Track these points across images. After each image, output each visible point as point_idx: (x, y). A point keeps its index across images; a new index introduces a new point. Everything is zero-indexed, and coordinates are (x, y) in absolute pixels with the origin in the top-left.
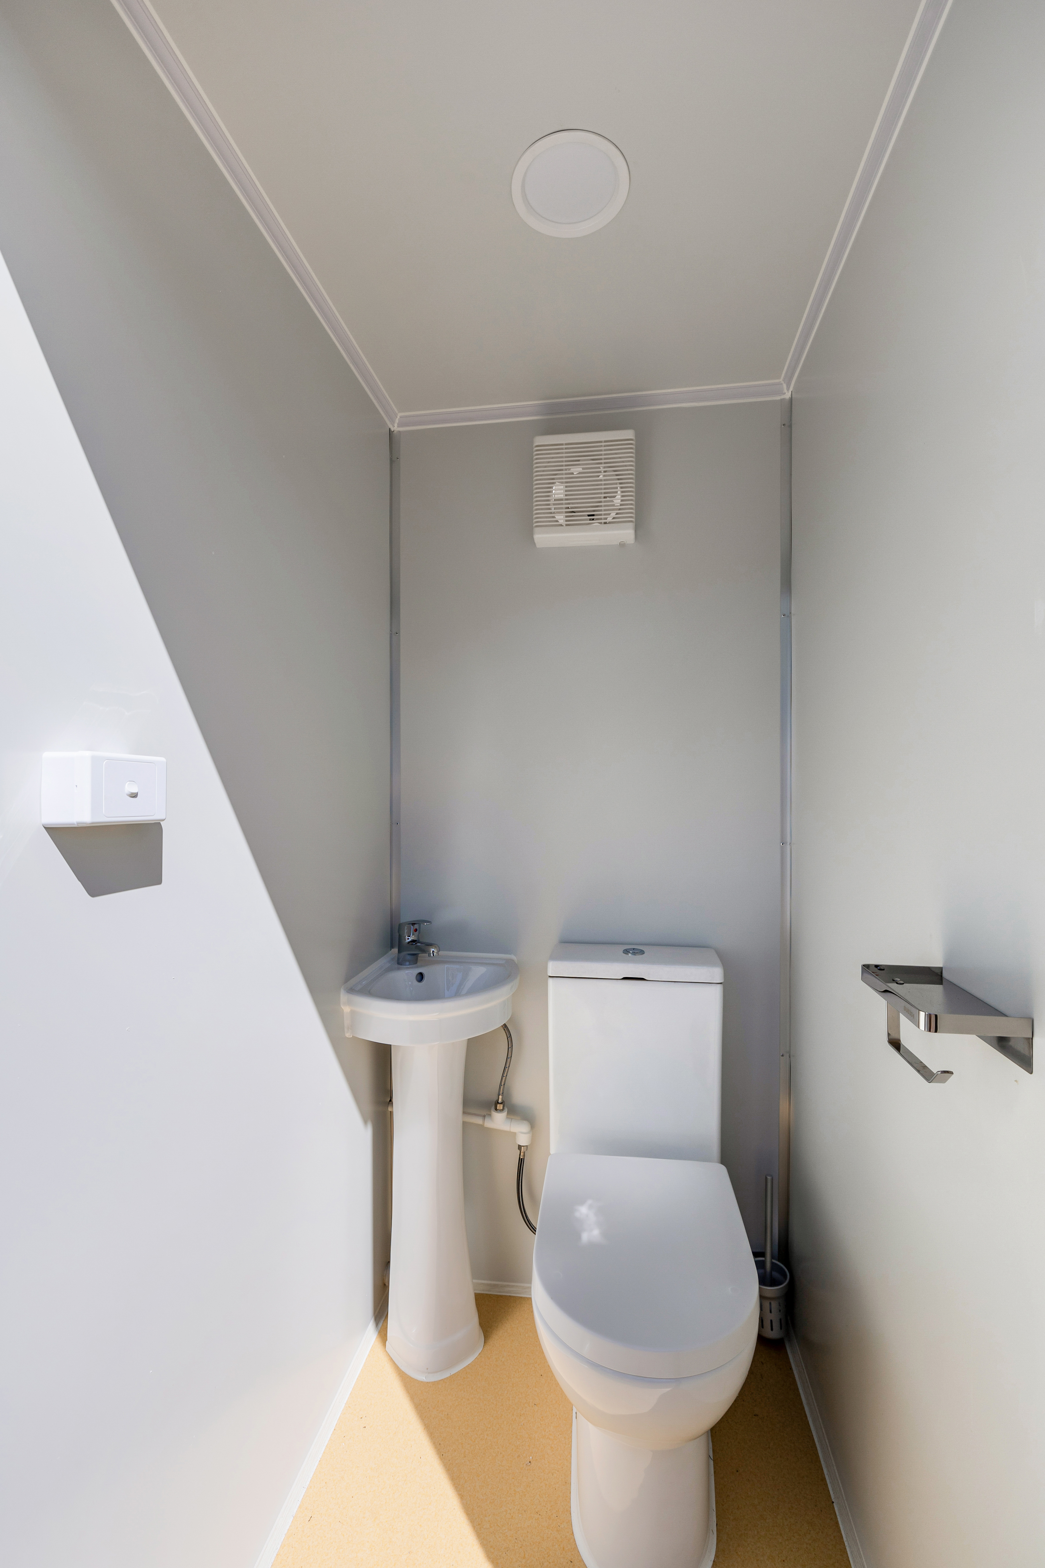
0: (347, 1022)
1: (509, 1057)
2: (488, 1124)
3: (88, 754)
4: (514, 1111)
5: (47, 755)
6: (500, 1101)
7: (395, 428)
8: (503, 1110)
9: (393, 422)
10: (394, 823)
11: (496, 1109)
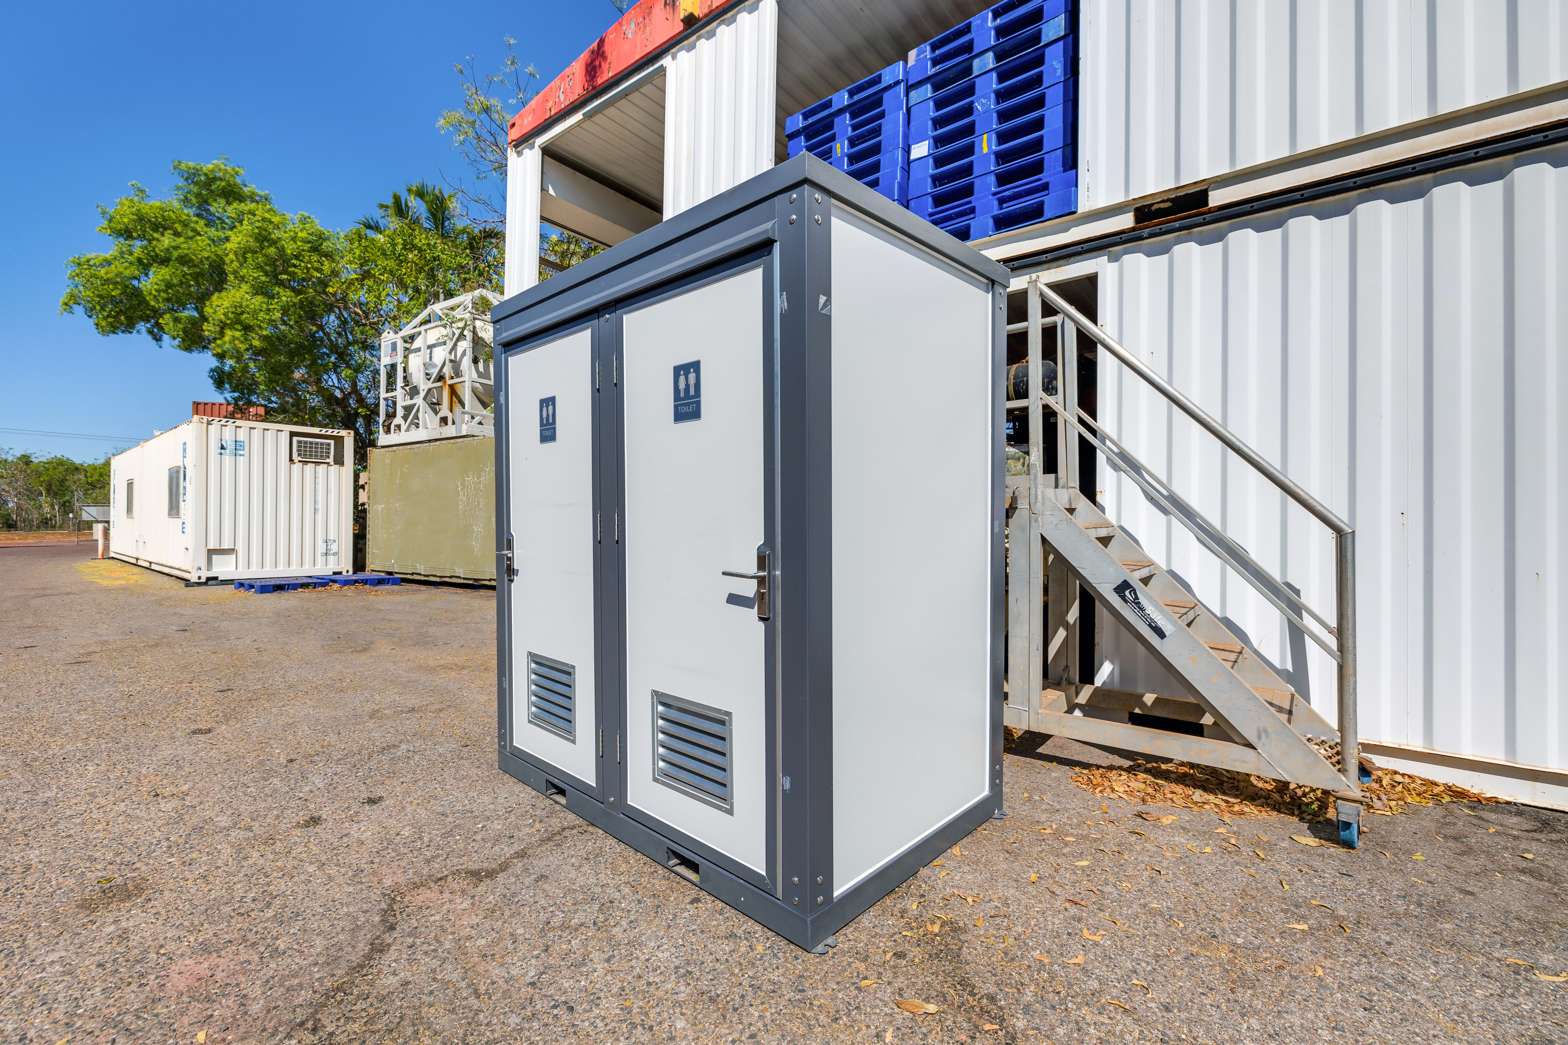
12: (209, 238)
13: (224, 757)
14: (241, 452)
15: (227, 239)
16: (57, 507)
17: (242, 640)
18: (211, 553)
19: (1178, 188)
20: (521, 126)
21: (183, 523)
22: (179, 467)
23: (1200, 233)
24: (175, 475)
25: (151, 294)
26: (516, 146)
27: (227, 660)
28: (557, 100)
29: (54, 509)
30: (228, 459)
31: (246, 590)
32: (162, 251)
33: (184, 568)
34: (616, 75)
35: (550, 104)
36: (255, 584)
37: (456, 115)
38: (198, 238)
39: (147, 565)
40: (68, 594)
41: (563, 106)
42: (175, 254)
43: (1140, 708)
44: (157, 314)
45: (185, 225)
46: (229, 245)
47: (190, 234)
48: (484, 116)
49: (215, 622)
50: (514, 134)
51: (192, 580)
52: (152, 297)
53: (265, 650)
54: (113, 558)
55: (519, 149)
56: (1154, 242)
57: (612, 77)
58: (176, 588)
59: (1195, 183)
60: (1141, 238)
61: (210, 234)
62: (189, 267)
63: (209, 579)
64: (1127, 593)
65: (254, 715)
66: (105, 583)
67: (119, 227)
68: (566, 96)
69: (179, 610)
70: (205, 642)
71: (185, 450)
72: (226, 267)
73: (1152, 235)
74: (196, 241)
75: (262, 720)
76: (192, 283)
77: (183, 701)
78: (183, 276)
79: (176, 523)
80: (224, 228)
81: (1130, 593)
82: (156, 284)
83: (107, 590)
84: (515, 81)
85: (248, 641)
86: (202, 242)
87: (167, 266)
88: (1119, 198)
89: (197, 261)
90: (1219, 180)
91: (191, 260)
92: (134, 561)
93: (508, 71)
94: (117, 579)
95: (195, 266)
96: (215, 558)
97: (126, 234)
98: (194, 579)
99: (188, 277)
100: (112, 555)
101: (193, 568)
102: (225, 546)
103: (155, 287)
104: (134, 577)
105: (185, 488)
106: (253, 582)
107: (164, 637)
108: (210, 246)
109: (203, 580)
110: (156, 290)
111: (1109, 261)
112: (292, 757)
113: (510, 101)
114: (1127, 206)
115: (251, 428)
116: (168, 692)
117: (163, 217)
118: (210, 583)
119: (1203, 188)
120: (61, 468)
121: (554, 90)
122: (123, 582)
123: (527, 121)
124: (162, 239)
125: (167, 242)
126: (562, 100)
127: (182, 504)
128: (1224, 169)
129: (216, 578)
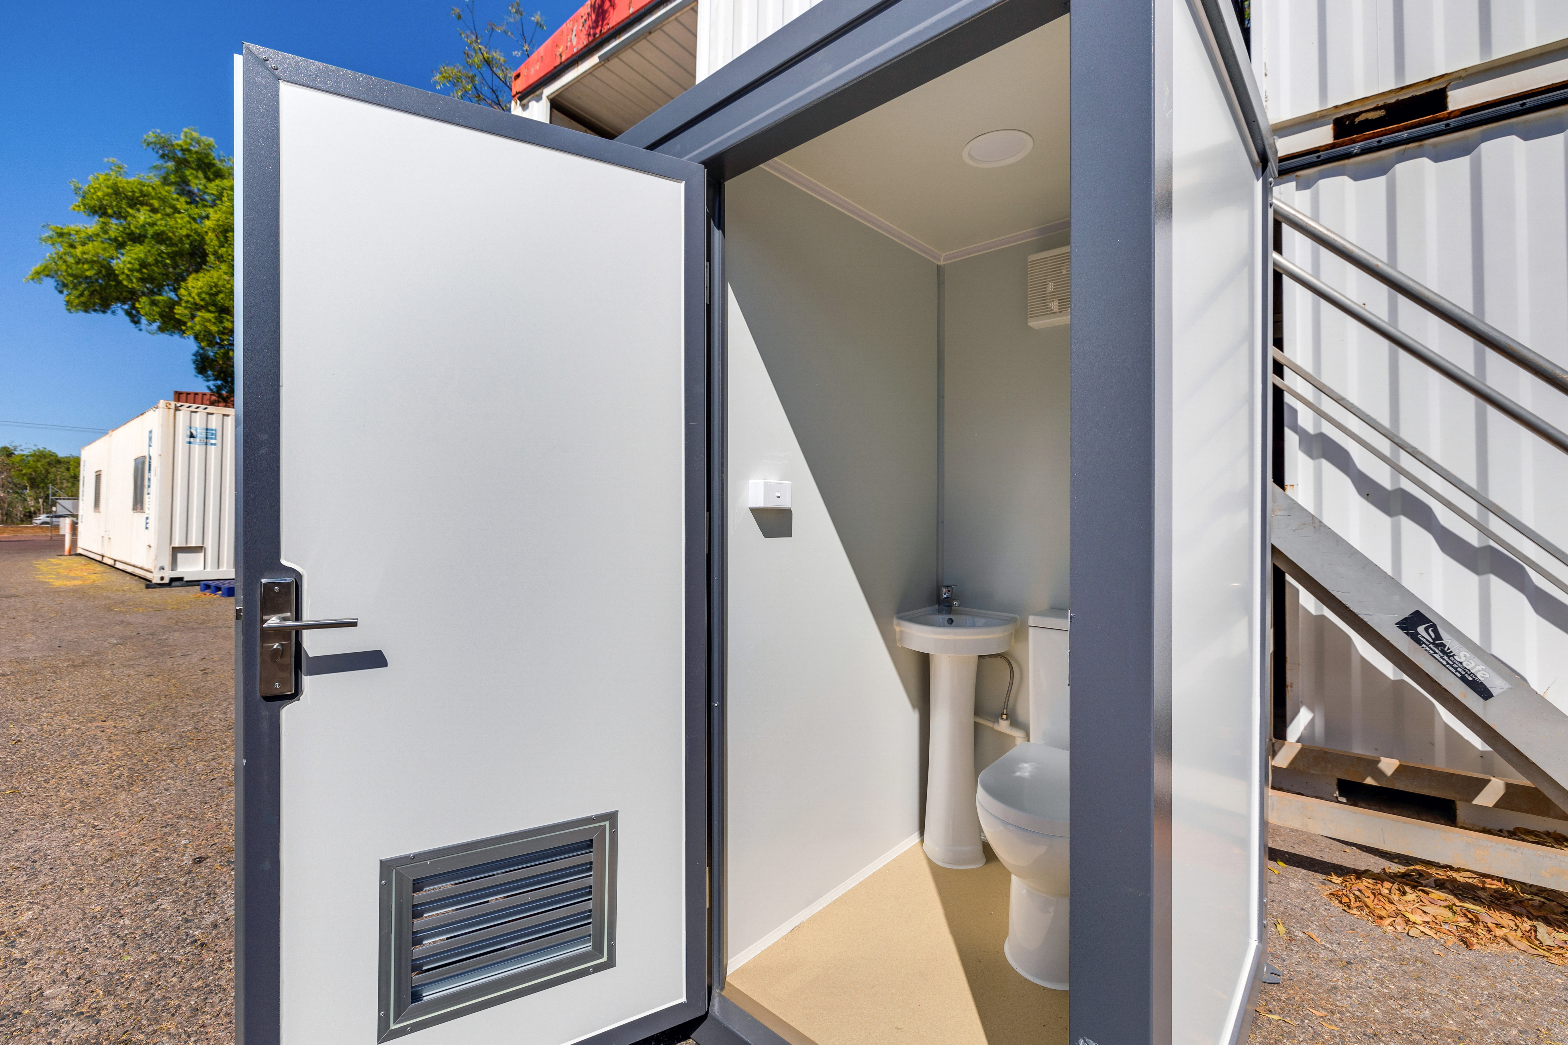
0: (898, 637)
1: (1011, 683)
2: (997, 727)
3: (763, 481)
4: (1015, 723)
5: (751, 481)
6: (1005, 712)
7: (942, 263)
8: (1007, 719)
9: (939, 260)
10: (940, 522)
11: (1002, 719)
12: (190, 216)
13: (105, 854)
14: (213, 441)
15: (207, 217)
16: (41, 501)
17: (188, 658)
18: (176, 551)
19: (1402, 88)
20: (528, 76)
21: (147, 518)
22: (144, 457)
23: (1435, 145)
24: (140, 466)
25: (123, 273)
26: (521, 99)
27: (162, 687)
28: (569, 44)
29: (38, 502)
30: (197, 449)
31: (212, 592)
32: (136, 228)
33: (147, 568)
34: (638, 11)
35: (561, 50)
36: (223, 586)
37: (452, 71)
38: (177, 215)
39: (111, 562)
40: (10, 596)
41: (575, 50)
42: (151, 231)
43: (1374, 778)
44: (131, 296)
45: (163, 200)
46: (207, 223)
47: (169, 210)
48: (485, 69)
49: (164, 633)
50: (518, 86)
51: (154, 581)
52: (124, 276)
53: (213, 672)
54: (80, 555)
55: (525, 102)
56: (1364, 162)
57: (633, 13)
58: (135, 589)
59: (1430, 80)
60: (1349, 156)
61: (191, 212)
62: (167, 246)
63: (173, 580)
64: (1421, 629)
65: (170, 775)
66: (58, 583)
67: (93, 203)
68: (579, 39)
69: (128, 618)
70: (143, 660)
71: (150, 439)
72: (206, 247)
73: (1365, 151)
74: (175, 219)
75: (178, 783)
76: (168, 261)
77: (84, 750)
78: (159, 255)
79: (140, 517)
80: (206, 206)
81: (1426, 629)
82: (130, 263)
83: (57, 592)
84: (521, 32)
85: (195, 659)
86: (181, 220)
87: (141, 245)
88: (1313, 106)
89: (175, 240)
90: (1463, 74)
91: (170, 239)
92: (99, 558)
93: (512, 20)
94: (74, 578)
95: (172, 245)
96: (180, 556)
97: (99, 210)
98: (157, 580)
99: (165, 256)
100: (80, 551)
101: (155, 567)
102: (193, 543)
103: (129, 266)
104: (94, 577)
105: (149, 479)
106: (220, 583)
107: (97, 653)
108: (190, 223)
109: (166, 581)
110: (130, 270)
111: (1298, 188)
112: (202, 852)
113: (515, 53)
114: (1323, 117)
115: (224, 415)
116: (70, 736)
117: (141, 191)
118: (174, 584)
119: (1438, 88)
120: (44, 461)
121: (565, 33)
122: (78, 582)
123: (533, 71)
124: (137, 215)
125: (142, 218)
126: (574, 43)
127: (146, 497)
128: (1473, 59)
129: (181, 579)
